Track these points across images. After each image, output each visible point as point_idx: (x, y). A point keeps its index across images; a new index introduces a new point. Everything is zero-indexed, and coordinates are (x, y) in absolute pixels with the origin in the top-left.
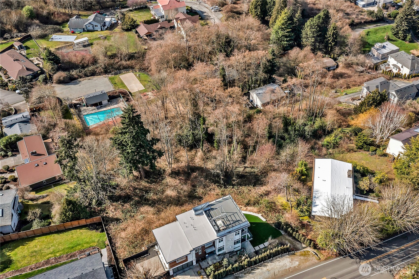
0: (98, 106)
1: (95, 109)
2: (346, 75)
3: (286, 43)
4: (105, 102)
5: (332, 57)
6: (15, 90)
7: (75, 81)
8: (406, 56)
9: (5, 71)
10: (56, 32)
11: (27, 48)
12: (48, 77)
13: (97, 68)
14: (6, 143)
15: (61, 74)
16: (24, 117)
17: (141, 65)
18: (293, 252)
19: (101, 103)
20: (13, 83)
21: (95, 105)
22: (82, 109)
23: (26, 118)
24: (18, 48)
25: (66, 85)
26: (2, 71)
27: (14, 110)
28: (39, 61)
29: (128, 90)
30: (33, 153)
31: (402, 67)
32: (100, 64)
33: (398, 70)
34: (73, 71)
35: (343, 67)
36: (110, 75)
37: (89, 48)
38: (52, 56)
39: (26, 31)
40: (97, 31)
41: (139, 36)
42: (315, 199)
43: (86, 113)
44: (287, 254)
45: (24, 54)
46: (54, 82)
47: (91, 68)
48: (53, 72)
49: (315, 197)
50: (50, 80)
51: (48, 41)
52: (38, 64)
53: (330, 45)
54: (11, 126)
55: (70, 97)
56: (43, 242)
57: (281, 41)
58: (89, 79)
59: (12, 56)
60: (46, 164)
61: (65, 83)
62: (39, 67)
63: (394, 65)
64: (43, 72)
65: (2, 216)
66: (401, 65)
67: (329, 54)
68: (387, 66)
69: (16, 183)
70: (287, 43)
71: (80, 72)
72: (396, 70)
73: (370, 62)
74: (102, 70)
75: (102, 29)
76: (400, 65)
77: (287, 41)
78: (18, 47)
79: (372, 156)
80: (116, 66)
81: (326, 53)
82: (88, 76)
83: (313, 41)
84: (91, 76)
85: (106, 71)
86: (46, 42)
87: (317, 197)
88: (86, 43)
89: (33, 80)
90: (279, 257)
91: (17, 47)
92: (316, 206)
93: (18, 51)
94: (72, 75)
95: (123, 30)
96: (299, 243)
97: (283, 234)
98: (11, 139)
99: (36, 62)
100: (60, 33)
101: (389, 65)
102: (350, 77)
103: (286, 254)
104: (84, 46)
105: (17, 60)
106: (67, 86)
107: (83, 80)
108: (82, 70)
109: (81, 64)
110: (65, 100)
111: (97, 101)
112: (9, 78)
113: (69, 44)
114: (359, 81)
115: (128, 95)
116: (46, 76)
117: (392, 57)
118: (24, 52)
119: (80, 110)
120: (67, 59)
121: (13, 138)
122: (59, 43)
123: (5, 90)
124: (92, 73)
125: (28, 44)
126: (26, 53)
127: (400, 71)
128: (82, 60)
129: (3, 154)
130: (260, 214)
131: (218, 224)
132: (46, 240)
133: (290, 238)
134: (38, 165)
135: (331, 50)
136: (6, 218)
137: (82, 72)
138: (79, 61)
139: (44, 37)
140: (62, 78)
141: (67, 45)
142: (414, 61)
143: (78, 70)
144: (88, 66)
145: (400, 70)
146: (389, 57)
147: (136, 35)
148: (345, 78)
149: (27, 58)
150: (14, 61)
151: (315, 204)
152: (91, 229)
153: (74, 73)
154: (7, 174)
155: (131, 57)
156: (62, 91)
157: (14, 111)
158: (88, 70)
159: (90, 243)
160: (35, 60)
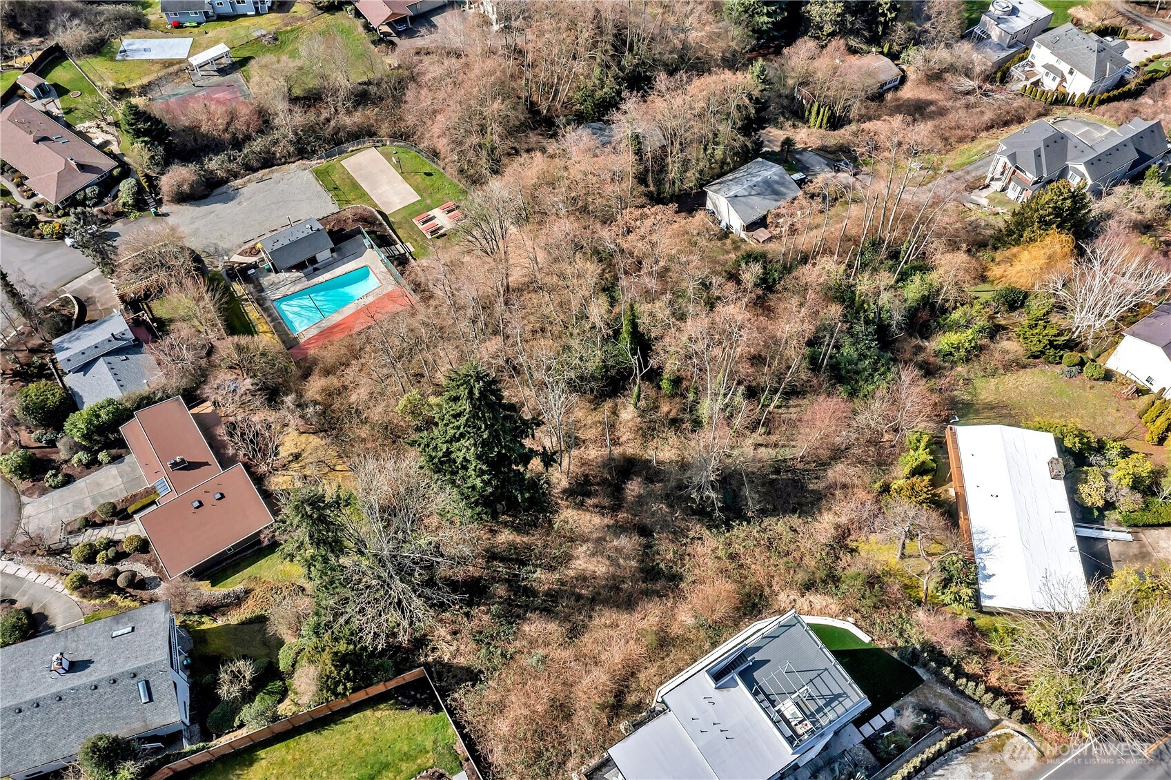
0: (306, 267)
1: (300, 279)
2: (933, 108)
3: (765, 19)
4: (324, 255)
5: (886, 50)
6: (61, 236)
7: (224, 188)
8: (1081, 41)
9: (17, 174)
10: (130, 29)
11: (61, 91)
12: (145, 185)
13: (276, 142)
14: (88, 429)
15: (179, 175)
16: (116, 339)
17: (395, 122)
18: (971, 742)
19: (313, 260)
20: (48, 211)
21: (300, 267)
22: (265, 281)
23: (122, 339)
24: (34, 95)
25: (199, 206)
26: (6, 174)
27: (75, 302)
28: (106, 132)
29: (375, 206)
30: (175, 465)
31: (1071, 73)
32: (282, 130)
33: (1058, 80)
34: (211, 160)
35: (920, 82)
36: (314, 162)
37: (237, 76)
38: (146, 122)
39: (42, 32)
40: (245, 16)
41: (368, 27)
42: (982, 556)
43: (278, 296)
44: (958, 752)
45: (56, 112)
46: (165, 198)
47: (258, 144)
48: (158, 169)
49: (981, 551)
50: (151, 193)
51: (113, 59)
52: (106, 143)
53: (882, 19)
54: (85, 368)
55: (223, 245)
56: (283, 763)
57: (752, 16)
58: (261, 180)
59: (25, 125)
60: (223, 496)
61: (196, 200)
62: (111, 155)
63: (1049, 68)
64: (126, 171)
65: (151, 699)
66: (1069, 67)
67: (879, 45)
68: (1027, 69)
69: (147, 556)
70: (770, 20)
71: (230, 161)
72: (1054, 79)
73: (982, 59)
74: (292, 149)
75: (257, 9)
76: (1064, 67)
77: (769, 14)
78: (35, 90)
79: (1072, 381)
80: (328, 131)
81: (870, 42)
82: (255, 170)
83: (839, 11)
84: (262, 168)
85: (302, 151)
86: (109, 64)
87: (985, 550)
88: (223, 61)
89: (106, 200)
90: (941, 766)
91: (30, 91)
92: (989, 577)
93: (38, 105)
94: (212, 172)
95: (320, 8)
96: (973, 704)
97: (925, 678)
98: (98, 416)
99: (99, 138)
100: (141, 31)
101: (1033, 65)
102: (942, 112)
103: (955, 751)
104: (222, 71)
105: (45, 139)
106: (204, 209)
107: (245, 185)
108: (236, 153)
109: (227, 136)
110: (209, 255)
111: (304, 257)
112: (34, 195)
113: (176, 68)
114: (970, 124)
115: (381, 224)
116: (138, 183)
117: (1042, 43)
118: (56, 107)
119: (260, 285)
120: (185, 122)
121: (103, 413)
122: (146, 66)
123: (33, 237)
124: (264, 158)
125: (60, 75)
126: (60, 107)
127: (1064, 84)
128: (229, 124)
129: (84, 461)
130: (851, 619)
131: (788, 716)
132: (290, 758)
133: (947, 691)
134: (201, 504)
135: (885, 33)
136: (163, 705)
137: (235, 159)
138: (221, 127)
139: (98, 48)
140: (185, 188)
141: (171, 69)
142: (1103, 54)
143: (222, 157)
144: (248, 138)
145: (1064, 79)
146: (1036, 43)
147: (359, 23)
148: (932, 116)
149: (69, 126)
150: (37, 142)
151: (985, 572)
152: (405, 707)
153: (214, 164)
154: (114, 526)
155: (362, 97)
156: (195, 226)
157: (77, 307)
158: (253, 152)
159: (416, 758)
160: (94, 130)
